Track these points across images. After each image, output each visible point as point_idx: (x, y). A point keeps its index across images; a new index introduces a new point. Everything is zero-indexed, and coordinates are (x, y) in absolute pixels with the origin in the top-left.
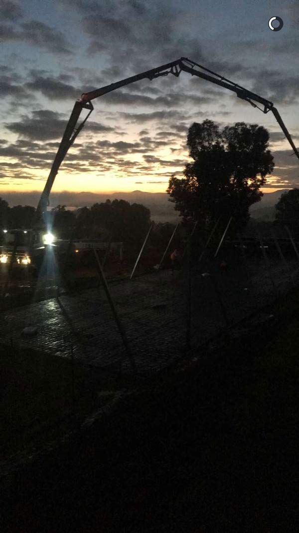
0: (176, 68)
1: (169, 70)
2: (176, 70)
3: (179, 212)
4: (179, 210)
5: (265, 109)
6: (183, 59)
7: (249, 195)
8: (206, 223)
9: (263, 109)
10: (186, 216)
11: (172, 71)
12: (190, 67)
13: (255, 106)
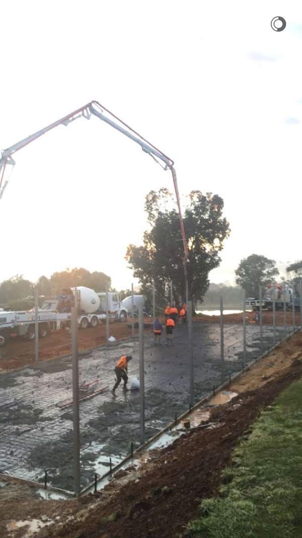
0: (87, 111)
1: (81, 113)
2: (88, 113)
3: (138, 279)
4: (137, 277)
5: (166, 167)
6: (93, 102)
7: (208, 261)
8: (166, 290)
9: (164, 167)
10: (145, 282)
11: (83, 115)
12: (100, 112)
13: (158, 162)
